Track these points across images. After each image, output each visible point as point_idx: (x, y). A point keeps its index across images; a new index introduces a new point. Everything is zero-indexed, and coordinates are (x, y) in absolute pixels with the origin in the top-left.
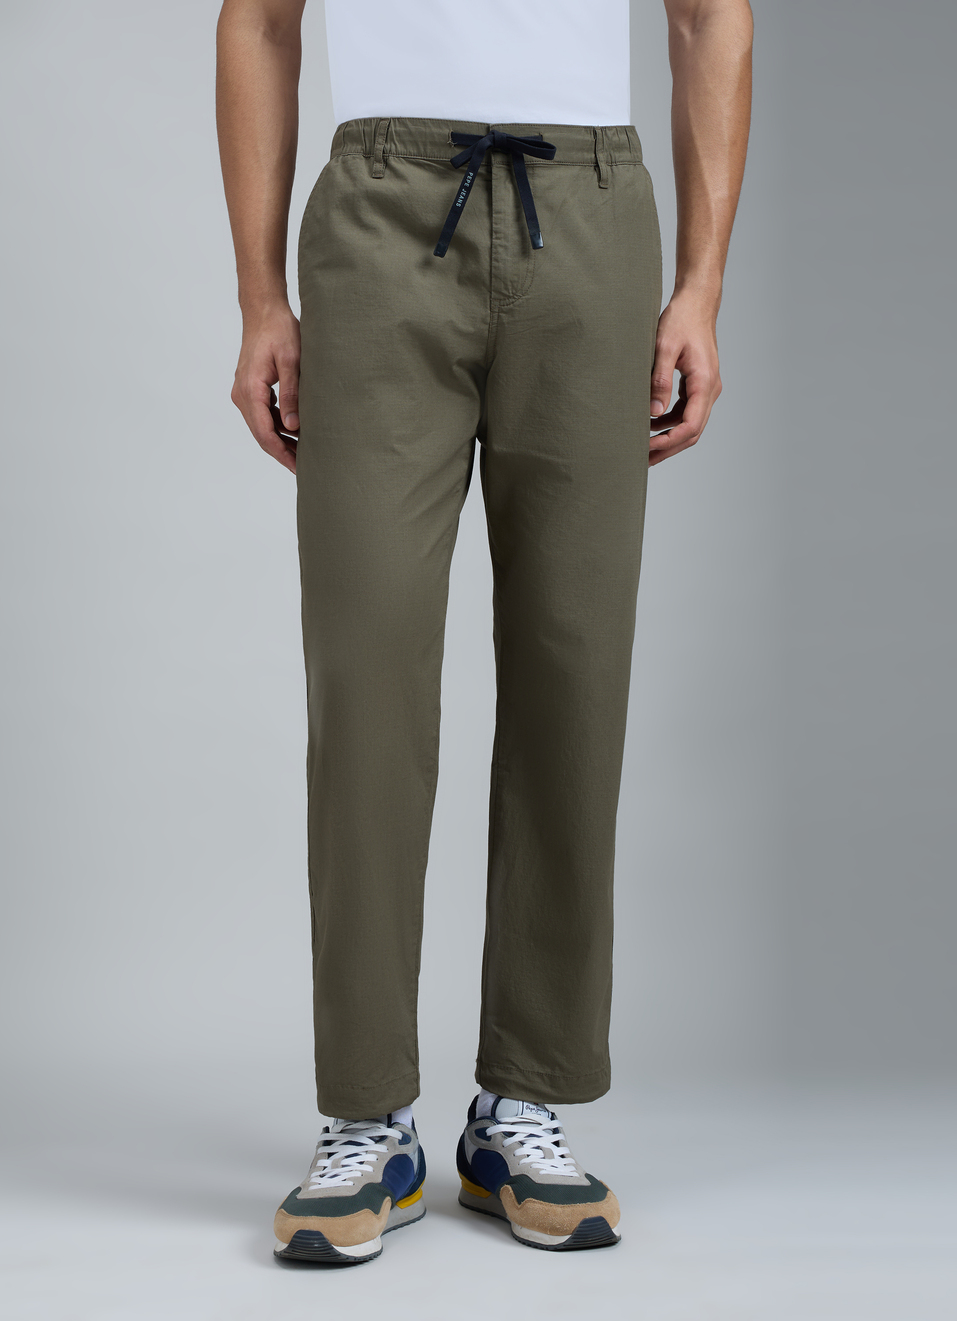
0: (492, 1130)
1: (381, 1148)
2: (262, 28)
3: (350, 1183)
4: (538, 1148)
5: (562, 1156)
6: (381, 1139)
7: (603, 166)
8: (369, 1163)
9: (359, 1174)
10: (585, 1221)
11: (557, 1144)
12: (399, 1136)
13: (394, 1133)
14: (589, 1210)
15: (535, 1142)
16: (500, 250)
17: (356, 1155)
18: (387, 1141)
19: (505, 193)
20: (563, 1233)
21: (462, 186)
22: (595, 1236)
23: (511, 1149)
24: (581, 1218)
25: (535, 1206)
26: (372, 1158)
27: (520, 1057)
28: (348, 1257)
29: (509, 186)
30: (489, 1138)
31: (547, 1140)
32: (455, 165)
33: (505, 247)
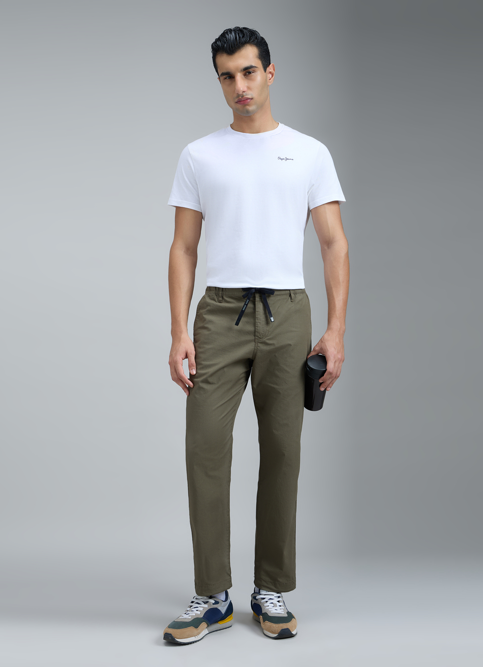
0: (259, 597)
1: (206, 606)
2: (183, 250)
3: (190, 617)
4: (272, 603)
5: (280, 606)
6: (206, 603)
7: (292, 295)
8: (200, 611)
9: (194, 614)
10: (282, 630)
11: (279, 601)
12: (214, 602)
13: (212, 601)
14: (284, 626)
15: (271, 601)
16: (258, 323)
17: (197, 607)
18: (208, 603)
19: (260, 307)
20: (275, 633)
21: (245, 304)
22: (286, 635)
23: (263, 603)
24: (281, 629)
25: (268, 624)
26: (201, 609)
27: (264, 577)
28: (181, 642)
29: (261, 304)
30: (257, 600)
31: (275, 601)
32: (244, 297)
33: (260, 323)
